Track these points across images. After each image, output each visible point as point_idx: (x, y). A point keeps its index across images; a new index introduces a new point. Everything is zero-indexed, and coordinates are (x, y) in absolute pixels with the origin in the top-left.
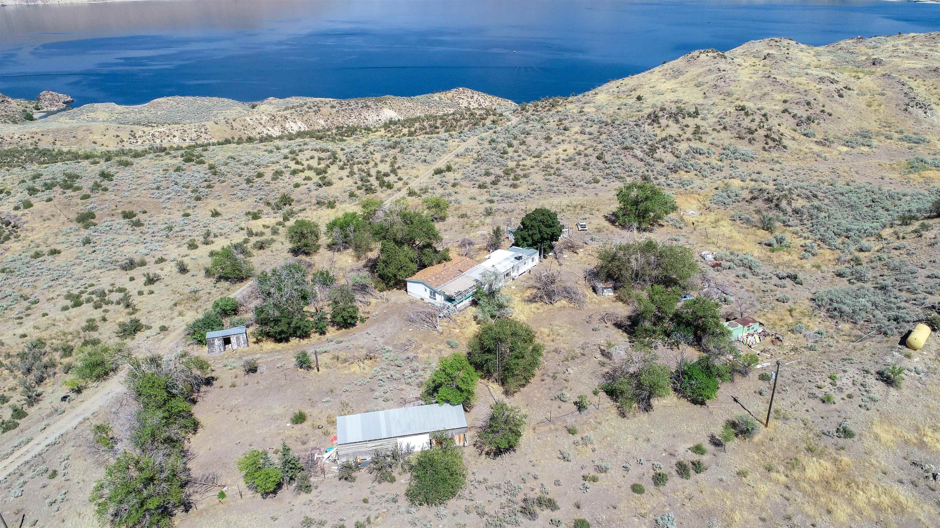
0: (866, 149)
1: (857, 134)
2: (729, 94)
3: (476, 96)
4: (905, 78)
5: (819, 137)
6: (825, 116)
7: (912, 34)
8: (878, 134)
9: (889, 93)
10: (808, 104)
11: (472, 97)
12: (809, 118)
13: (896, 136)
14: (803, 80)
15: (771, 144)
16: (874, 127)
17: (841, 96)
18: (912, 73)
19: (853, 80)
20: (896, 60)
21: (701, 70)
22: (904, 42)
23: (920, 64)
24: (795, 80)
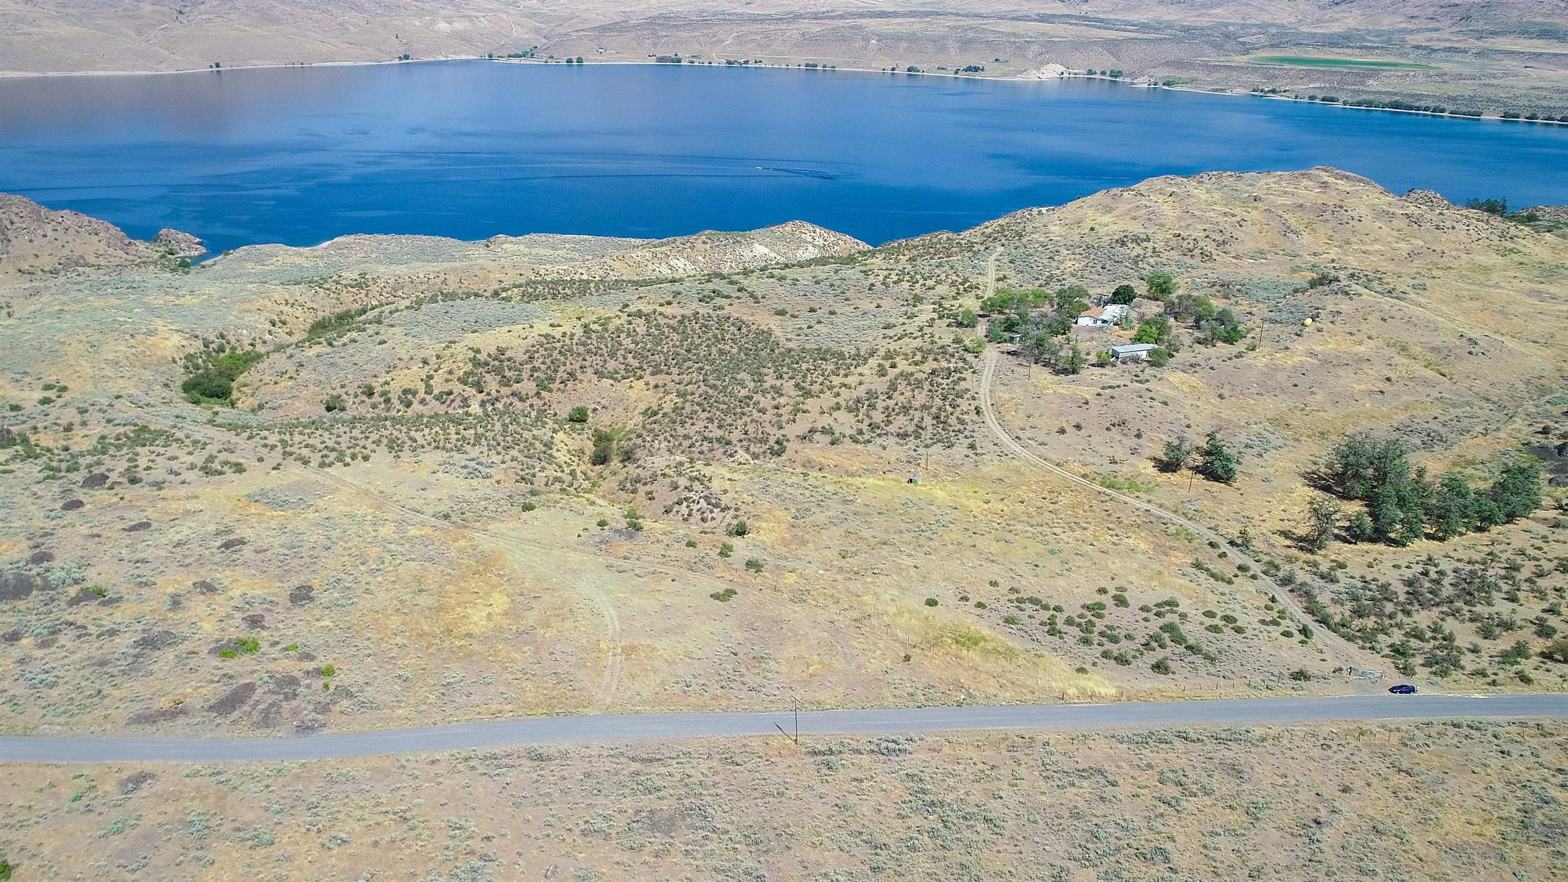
0: (1264, 261)
1: (1256, 252)
2: (1162, 225)
3: (818, 230)
4: (1280, 212)
5: (1234, 254)
6: (1233, 240)
7: (1279, 173)
8: (1269, 251)
9: (1272, 224)
10: (1221, 231)
11: (814, 232)
12: (1224, 241)
13: (1281, 252)
14: (1212, 214)
15: (1206, 258)
16: (1266, 247)
17: (1241, 226)
18: (1285, 208)
19: (1245, 214)
20: (1272, 197)
21: (1129, 207)
22: (1273, 180)
23: (1289, 201)
24: (1207, 214)
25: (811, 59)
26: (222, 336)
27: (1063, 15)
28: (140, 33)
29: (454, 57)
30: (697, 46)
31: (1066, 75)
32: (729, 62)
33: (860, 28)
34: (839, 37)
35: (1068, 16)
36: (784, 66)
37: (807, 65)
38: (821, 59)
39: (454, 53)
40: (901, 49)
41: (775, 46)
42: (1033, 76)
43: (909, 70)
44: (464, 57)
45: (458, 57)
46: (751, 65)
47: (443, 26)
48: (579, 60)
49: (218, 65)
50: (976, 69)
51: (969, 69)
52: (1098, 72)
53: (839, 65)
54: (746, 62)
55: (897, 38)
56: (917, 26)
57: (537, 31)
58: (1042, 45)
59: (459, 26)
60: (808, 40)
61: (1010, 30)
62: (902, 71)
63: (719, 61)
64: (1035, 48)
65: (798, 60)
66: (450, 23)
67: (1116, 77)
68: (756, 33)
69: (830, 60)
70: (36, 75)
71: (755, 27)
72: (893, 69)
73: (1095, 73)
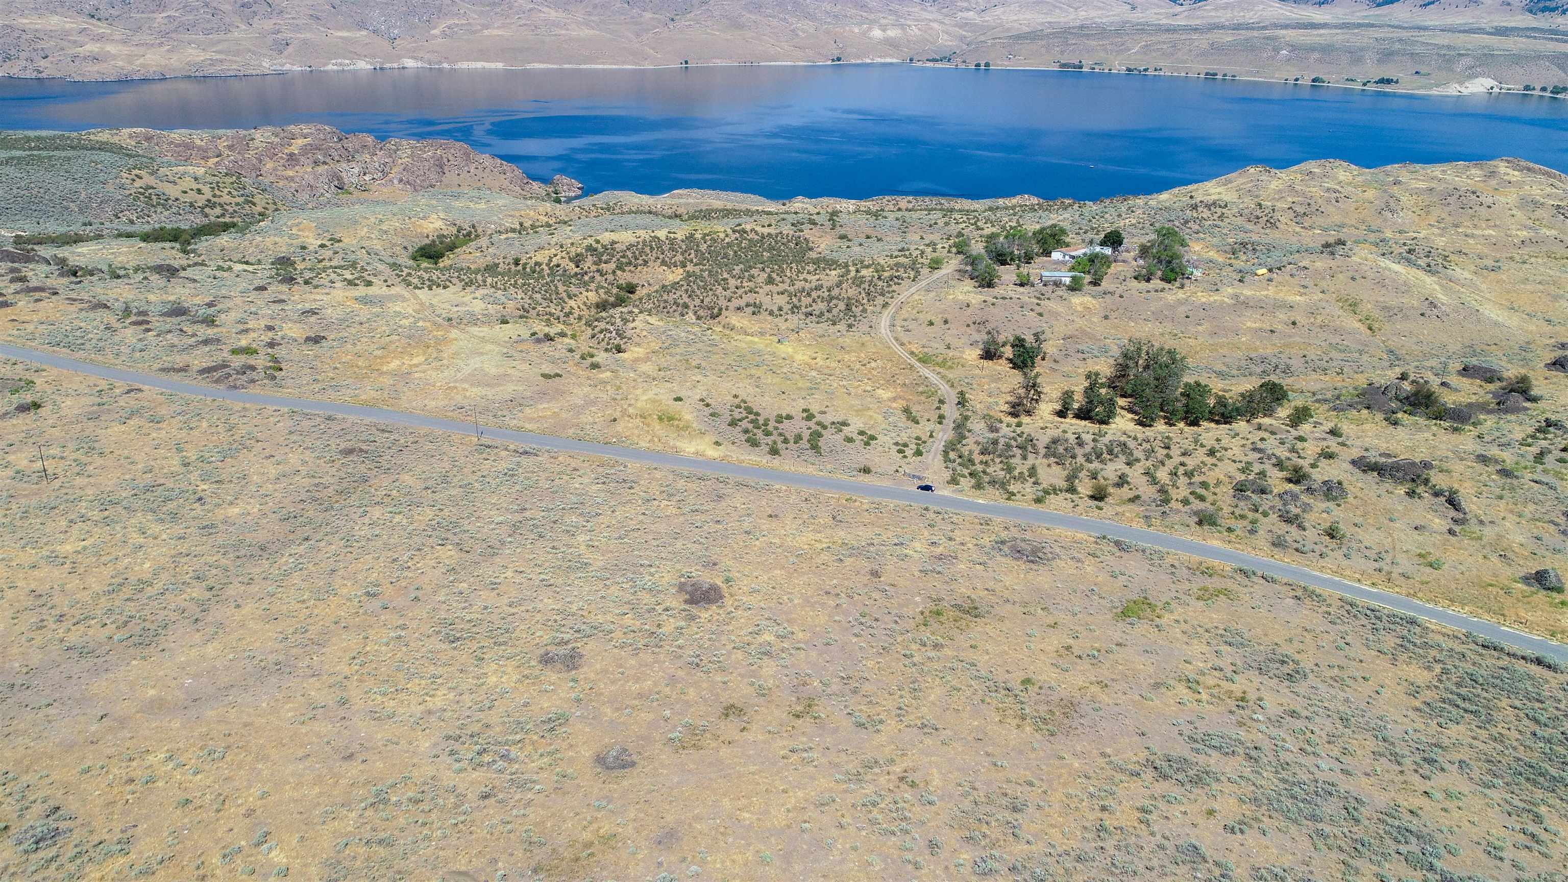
0: (1334, 233)
2: (1257, 196)
5: (1306, 225)
6: (1318, 213)
10: (1309, 204)
12: (1304, 213)
14: (1314, 189)
15: (1269, 225)
21: (1245, 181)
24: (1309, 189)
25: (1212, 68)
26: (474, 227)
27: (1528, 29)
28: (638, 35)
29: (879, 60)
30: (1103, 54)
31: (1496, 90)
32: (1129, 70)
33: (1275, 38)
34: (1249, 47)
35: (1534, 29)
36: (1183, 74)
37: (1207, 74)
38: (1221, 68)
39: (880, 57)
40: (1312, 61)
41: (1180, 54)
42: (1453, 89)
43: (1314, 81)
44: (889, 60)
45: (883, 61)
46: (1151, 73)
47: (877, 33)
48: (987, 65)
49: (686, 62)
50: (1389, 81)
51: (1382, 81)
52: (1538, 87)
53: (1240, 75)
54: (1146, 70)
55: (1312, 49)
56: (1340, 37)
57: (962, 38)
58: (1476, 58)
59: (892, 33)
60: (1217, 49)
61: (1446, 42)
62: (1306, 81)
63: (1119, 67)
64: (1466, 61)
65: (1198, 68)
66: (884, 31)
67: (1558, 93)
68: (1164, 43)
69: (1230, 69)
70: (555, 66)
71: (1165, 37)
72: (1297, 80)
73: (1534, 89)
